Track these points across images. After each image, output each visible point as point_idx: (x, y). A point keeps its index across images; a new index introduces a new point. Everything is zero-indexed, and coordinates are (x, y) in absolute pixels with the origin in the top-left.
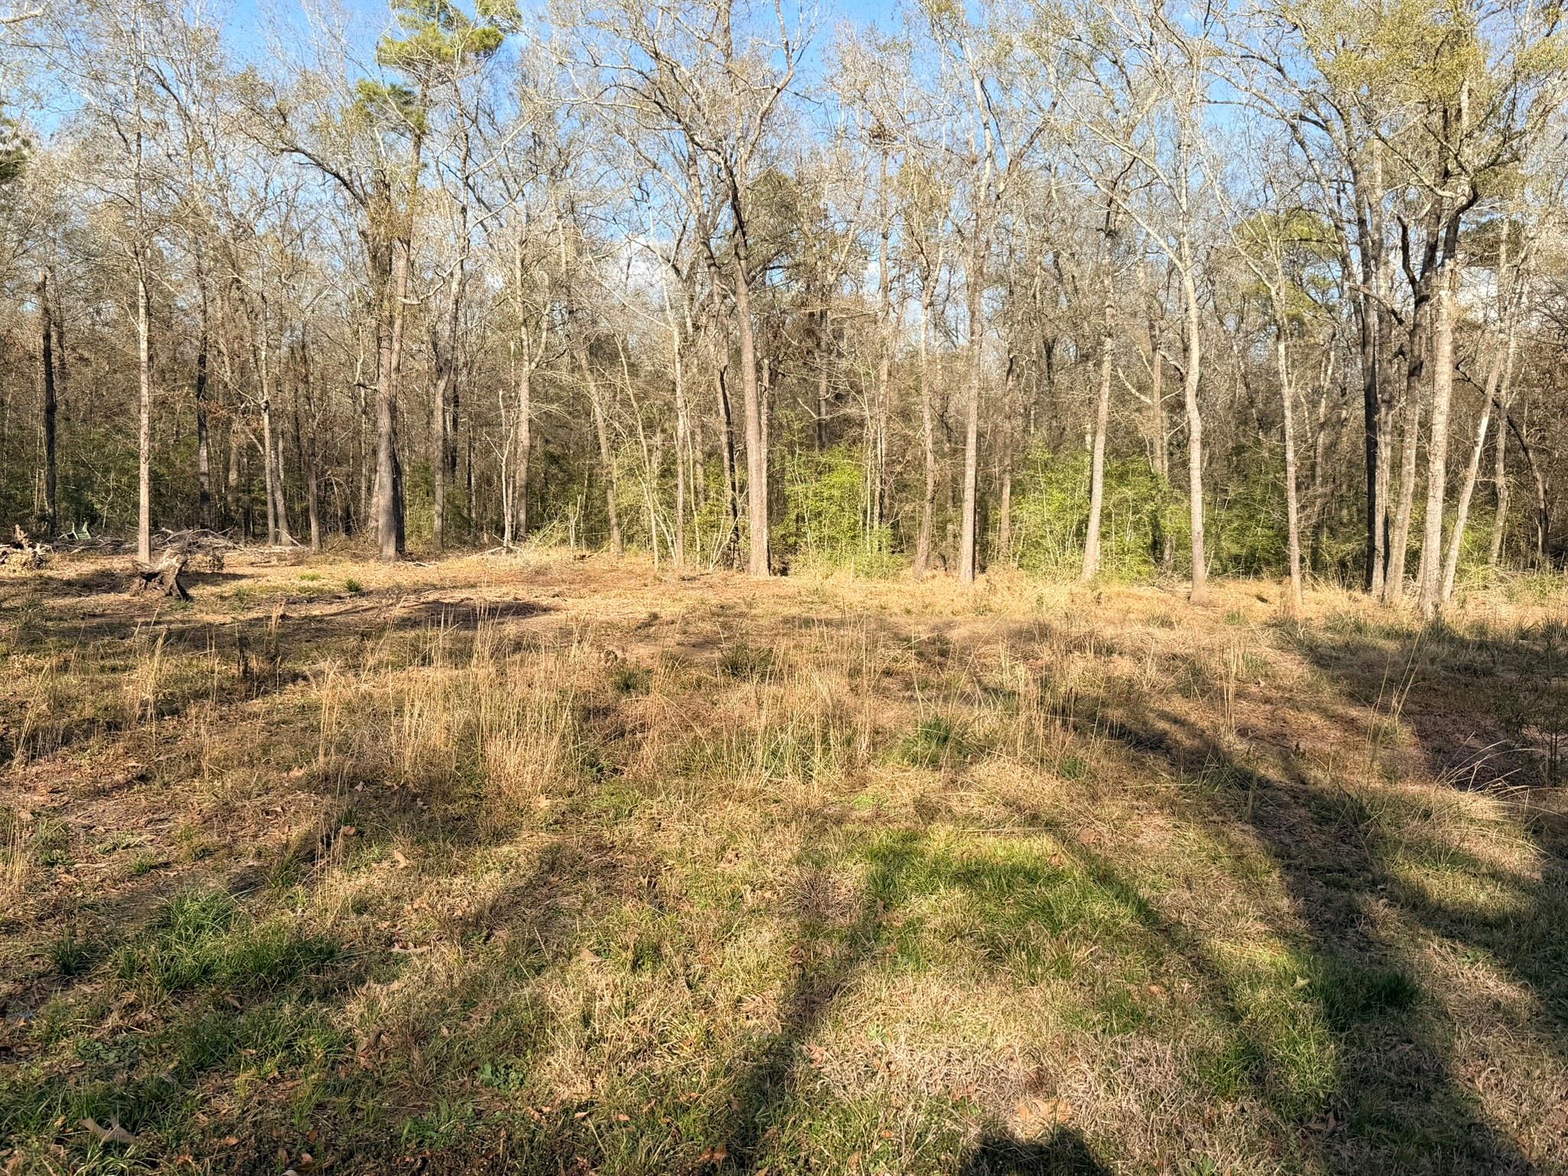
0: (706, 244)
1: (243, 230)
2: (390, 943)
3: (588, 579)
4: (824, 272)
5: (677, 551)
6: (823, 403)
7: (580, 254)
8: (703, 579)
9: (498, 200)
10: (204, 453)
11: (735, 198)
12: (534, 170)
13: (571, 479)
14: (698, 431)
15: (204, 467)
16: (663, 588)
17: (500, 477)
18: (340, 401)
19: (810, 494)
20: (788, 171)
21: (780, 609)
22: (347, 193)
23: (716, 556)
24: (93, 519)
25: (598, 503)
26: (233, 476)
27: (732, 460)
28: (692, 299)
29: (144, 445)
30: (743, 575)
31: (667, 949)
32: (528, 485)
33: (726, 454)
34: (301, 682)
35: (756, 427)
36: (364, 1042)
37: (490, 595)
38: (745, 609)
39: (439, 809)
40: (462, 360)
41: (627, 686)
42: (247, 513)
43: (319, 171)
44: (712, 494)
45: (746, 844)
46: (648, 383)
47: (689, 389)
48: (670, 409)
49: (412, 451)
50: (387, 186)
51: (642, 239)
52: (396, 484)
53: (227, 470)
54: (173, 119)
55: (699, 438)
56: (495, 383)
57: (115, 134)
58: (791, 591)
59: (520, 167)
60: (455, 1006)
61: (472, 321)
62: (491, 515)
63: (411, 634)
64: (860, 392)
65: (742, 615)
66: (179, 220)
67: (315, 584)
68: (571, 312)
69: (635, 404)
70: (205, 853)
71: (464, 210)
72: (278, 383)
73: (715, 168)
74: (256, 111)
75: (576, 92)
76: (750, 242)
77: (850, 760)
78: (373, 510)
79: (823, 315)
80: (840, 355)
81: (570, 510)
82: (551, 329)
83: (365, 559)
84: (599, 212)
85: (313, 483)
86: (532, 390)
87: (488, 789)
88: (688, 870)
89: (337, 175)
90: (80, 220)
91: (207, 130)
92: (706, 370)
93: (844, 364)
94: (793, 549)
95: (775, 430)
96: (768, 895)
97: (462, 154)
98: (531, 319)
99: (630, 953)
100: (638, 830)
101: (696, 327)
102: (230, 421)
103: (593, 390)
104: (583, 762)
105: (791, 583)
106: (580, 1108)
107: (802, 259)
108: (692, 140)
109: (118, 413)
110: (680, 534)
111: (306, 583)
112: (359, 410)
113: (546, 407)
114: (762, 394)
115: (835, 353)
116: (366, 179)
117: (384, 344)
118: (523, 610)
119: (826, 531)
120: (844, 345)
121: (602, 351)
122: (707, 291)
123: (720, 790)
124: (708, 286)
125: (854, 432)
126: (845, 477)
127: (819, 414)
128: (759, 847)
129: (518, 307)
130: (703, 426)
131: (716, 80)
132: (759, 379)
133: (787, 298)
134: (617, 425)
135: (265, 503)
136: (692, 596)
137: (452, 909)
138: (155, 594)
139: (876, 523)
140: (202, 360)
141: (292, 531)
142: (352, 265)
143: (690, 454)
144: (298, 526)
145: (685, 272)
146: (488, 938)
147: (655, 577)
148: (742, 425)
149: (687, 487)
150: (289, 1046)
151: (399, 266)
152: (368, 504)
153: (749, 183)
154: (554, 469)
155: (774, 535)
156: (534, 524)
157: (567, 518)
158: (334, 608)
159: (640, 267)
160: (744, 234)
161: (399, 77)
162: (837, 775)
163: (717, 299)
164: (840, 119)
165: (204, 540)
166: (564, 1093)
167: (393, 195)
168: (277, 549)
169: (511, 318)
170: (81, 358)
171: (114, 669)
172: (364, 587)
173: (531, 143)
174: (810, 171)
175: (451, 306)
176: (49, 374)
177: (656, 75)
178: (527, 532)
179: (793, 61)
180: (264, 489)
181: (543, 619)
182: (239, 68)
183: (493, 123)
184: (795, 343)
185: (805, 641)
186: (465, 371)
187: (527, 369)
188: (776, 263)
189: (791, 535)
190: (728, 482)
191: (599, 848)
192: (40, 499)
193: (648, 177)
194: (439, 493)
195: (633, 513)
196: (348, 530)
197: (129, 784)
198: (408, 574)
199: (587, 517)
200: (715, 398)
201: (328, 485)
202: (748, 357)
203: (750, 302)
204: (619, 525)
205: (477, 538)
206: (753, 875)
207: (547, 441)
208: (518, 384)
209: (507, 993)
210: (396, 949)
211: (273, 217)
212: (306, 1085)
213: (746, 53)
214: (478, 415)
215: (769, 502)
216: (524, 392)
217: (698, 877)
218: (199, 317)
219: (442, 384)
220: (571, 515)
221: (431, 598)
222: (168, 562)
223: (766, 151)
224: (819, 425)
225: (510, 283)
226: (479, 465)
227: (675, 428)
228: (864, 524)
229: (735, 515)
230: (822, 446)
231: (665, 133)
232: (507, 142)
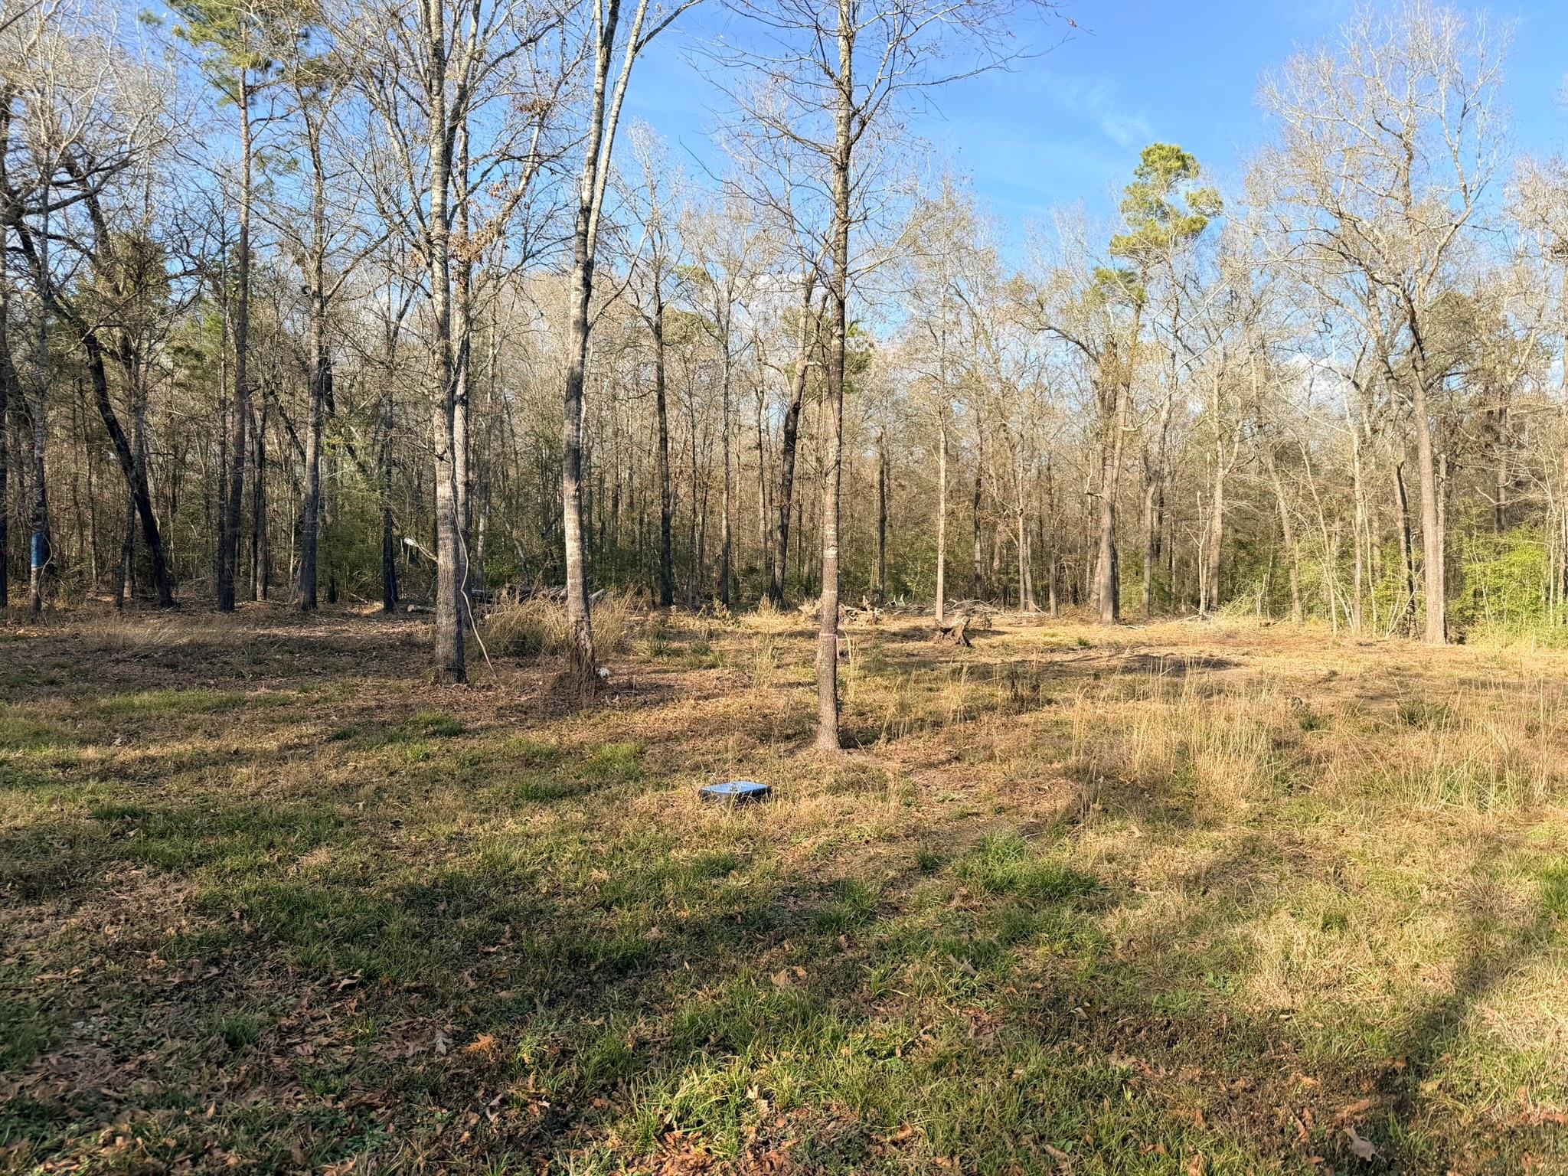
0: (1385, 361)
1: (1008, 389)
2: (1134, 886)
3: (1272, 642)
4: (1504, 374)
5: (1355, 621)
6: (1502, 490)
7: (1268, 379)
8: (1379, 645)
9: (1200, 344)
10: (978, 547)
11: (1413, 320)
12: (1230, 320)
13: (1257, 561)
14: (1375, 518)
15: (978, 557)
16: (1341, 651)
17: (1196, 560)
18: (1072, 507)
19: (1489, 572)
20: (1466, 291)
21: (1456, 672)
22: (1084, 354)
23: (1392, 625)
24: (907, 592)
25: (1282, 580)
26: (996, 563)
27: (1408, 542)
28: (1370, 407)
29: (941, 542)
30: (1418, 643)
31: (1352, 919)
32: (1220, 567)
33: (1403, 538)
34: (1054, 706)
35: (1433, 513)
36: (1119, 944)
37: (1189, 652)
38: (1421, 671)
39: (1161, 802)
40: (1167, 470)
41: (1310, 726)
42: (1006, 589)
43: (1064, 341)
44: (1388, 572)
45: (1422, 853)
46: (1329, 480)
47: (1367, 483)
48: (1349, 501)
49: (1126, 542)
50: (1115, 346)
51: (1324, 363)
52: (1114, 566)
53: (992, 558)
54: (965, 319)
55: (1376, 525)
56: (1194, 485)
57: (928, 332)
58: (1467, 658)
59: (1220, 318)
60: (1183, 932)
61: (1177, 439)
62: (1188, 590)
63: (1129, 678)
64: (1541, 479)
65: (1418, 676)
66: (969, 387)
67: (1054, 640)
68: (1260, 426)
69: (1316, 498)
70: (1000, 810)
71: (1174, 356)
72: (1029, 495)
73: (1394, 298)
74: (1021, 304)
75: (1268, 254)
76: (1427, 354)
77: (1528, 798)
78: (1096, 586)
79: (1502, 412)
80: (1520, 446)
81: (1257, 586)
82: (1242, 441)
83: (1089, 623)
84: (1286, 344)
85: (1052, 567)
86: (1225, 491)
87: (1200, 791)
88: (1370, 866)
89: (1078, 343)
90: (901, 393)
91: (987, 322)
92: (1384, 466)
93: (1525, 454)
94: (1471, 621)
95: (1451, 516)
96: (1443, 895)
97: (1173, 314)
98: (1226, 434)
99: (1320, 918)
100: (1325, 834)
101: (1375, 431)
102: (995, 525)
103: (1278, 488)
104: (1276, 777)
105: (1467, 650)
106: (1283, 1012)
107: (1480, 365)
108: (1373, 278)
109: (922, 521)
110: (1358, 607)
111: (1048, 639)
112: (1086, 512)
113: (1238, 503)
114: (1439, 484)
115: (1515, 446)
116: (1099, 344)
117: (1108, 462)
118: (1219, 664)
119: (1506, 606)
120: (1525, 437)
121: (1287, 456)
122: (1385, 399)
123: (1398, 810)
124: (1385, 395)
125: (1536, 515)
126: (1526, 556)
127: (1498, 500)
128: (1435, 857)
129: (1215, 426)
130: (1380, 514)
131: (1396, 226)
132: (1436, 472)
133: (1466, 399)
134: (1299, 515)
135: (1018, 582)
136: (1369, 659)
137: (1176, 869)
138: (948, 643)
139: (1560, 599)
140: (978, 483)
141: (1037, 602)
142: (1085, 406)
143: (1367, 540)
144: (1041, 597)
145: (1364, 386)
146: (1204, 893)
147: (1334, 643)
148: (1418, 511)
149: (1364, 566)
150: (1069, 936)
151: (1121, 403)
152: (1092, 582)
153: (1426, 306)
154: (1242, 553)
155: (1451, 608)
156: (1225, 597)
157: (1254, 592)
158: (1070, 657)
159: (1322, 387)
160: (1421, 350)
161: (1127, 263)
162: (1512, 809)
163: (1394, 406)
164: (1519, 242)
165: (977, 608)
166: (1271, 1002)
167: (1119, 351)
168: (1026, 614)
169: (1208, 435)
170: (900, 485)
171: (930, 690)
172: (1091, 643)
173: (1229, 298)
174: (1490, 289)
175: (1161, 429)
176: (883, 497)
177: (1340, 231)
178: (1219, 603)
179: (1472, 199)
180: (1018, 571)
181: (1235, 671)
182: (1011, 276)
183: (1197, 287)
184: (1473, 438)
185: (1482, 701)
186: (1169, 479)
187: (1221, 473)
188: (1454, 370)
189: (1468, 608)
190: (1405, 562)
191: (1291, 842)
192: (874, 580)
193: (1331, 312)
194: (1147, 574)
195: (1313, 589)
196: (1075, 601)
197: (949, 761)
198: (1121, 634)
199: (1271, 592)
200: (1392, 490)
201: (1062, 568)
202: (1425, 454)
203: (1427, 406)
204: (1300, 599)
205: (1176, 608)
206: (1429, 877)
207: (1237, 531)
208: (1213, 486)
209: (1222, 930)
210: (1137, 889)
211: (1029, 378)
212: (1084, 963)
213: (1424, 201)
214: (1179, 512)
215: (1446, 580)
216: (1218, 493)
217: (1378, 873)
218: (978, 452)
219: (1151, 490)
220: (1257, 590)
221: (1142, 652)
222: (957, 621)
223: (1444, 278)
224: (1498, 510)
225: (1210, 406)
226: (1178, 551)
227: (1353, 517)
228: (1547, 599)
229: (1412, 590)
230: (1501, 529)
231: (1347, 276)
232: (1209, 300)
